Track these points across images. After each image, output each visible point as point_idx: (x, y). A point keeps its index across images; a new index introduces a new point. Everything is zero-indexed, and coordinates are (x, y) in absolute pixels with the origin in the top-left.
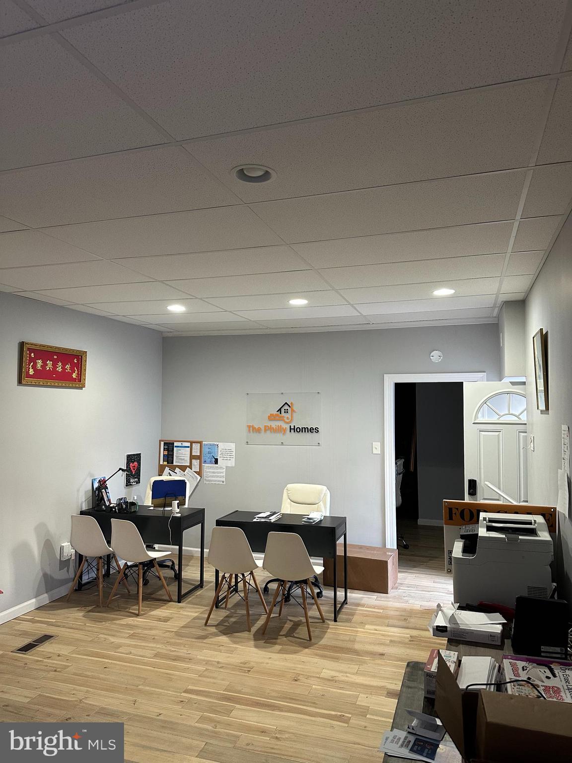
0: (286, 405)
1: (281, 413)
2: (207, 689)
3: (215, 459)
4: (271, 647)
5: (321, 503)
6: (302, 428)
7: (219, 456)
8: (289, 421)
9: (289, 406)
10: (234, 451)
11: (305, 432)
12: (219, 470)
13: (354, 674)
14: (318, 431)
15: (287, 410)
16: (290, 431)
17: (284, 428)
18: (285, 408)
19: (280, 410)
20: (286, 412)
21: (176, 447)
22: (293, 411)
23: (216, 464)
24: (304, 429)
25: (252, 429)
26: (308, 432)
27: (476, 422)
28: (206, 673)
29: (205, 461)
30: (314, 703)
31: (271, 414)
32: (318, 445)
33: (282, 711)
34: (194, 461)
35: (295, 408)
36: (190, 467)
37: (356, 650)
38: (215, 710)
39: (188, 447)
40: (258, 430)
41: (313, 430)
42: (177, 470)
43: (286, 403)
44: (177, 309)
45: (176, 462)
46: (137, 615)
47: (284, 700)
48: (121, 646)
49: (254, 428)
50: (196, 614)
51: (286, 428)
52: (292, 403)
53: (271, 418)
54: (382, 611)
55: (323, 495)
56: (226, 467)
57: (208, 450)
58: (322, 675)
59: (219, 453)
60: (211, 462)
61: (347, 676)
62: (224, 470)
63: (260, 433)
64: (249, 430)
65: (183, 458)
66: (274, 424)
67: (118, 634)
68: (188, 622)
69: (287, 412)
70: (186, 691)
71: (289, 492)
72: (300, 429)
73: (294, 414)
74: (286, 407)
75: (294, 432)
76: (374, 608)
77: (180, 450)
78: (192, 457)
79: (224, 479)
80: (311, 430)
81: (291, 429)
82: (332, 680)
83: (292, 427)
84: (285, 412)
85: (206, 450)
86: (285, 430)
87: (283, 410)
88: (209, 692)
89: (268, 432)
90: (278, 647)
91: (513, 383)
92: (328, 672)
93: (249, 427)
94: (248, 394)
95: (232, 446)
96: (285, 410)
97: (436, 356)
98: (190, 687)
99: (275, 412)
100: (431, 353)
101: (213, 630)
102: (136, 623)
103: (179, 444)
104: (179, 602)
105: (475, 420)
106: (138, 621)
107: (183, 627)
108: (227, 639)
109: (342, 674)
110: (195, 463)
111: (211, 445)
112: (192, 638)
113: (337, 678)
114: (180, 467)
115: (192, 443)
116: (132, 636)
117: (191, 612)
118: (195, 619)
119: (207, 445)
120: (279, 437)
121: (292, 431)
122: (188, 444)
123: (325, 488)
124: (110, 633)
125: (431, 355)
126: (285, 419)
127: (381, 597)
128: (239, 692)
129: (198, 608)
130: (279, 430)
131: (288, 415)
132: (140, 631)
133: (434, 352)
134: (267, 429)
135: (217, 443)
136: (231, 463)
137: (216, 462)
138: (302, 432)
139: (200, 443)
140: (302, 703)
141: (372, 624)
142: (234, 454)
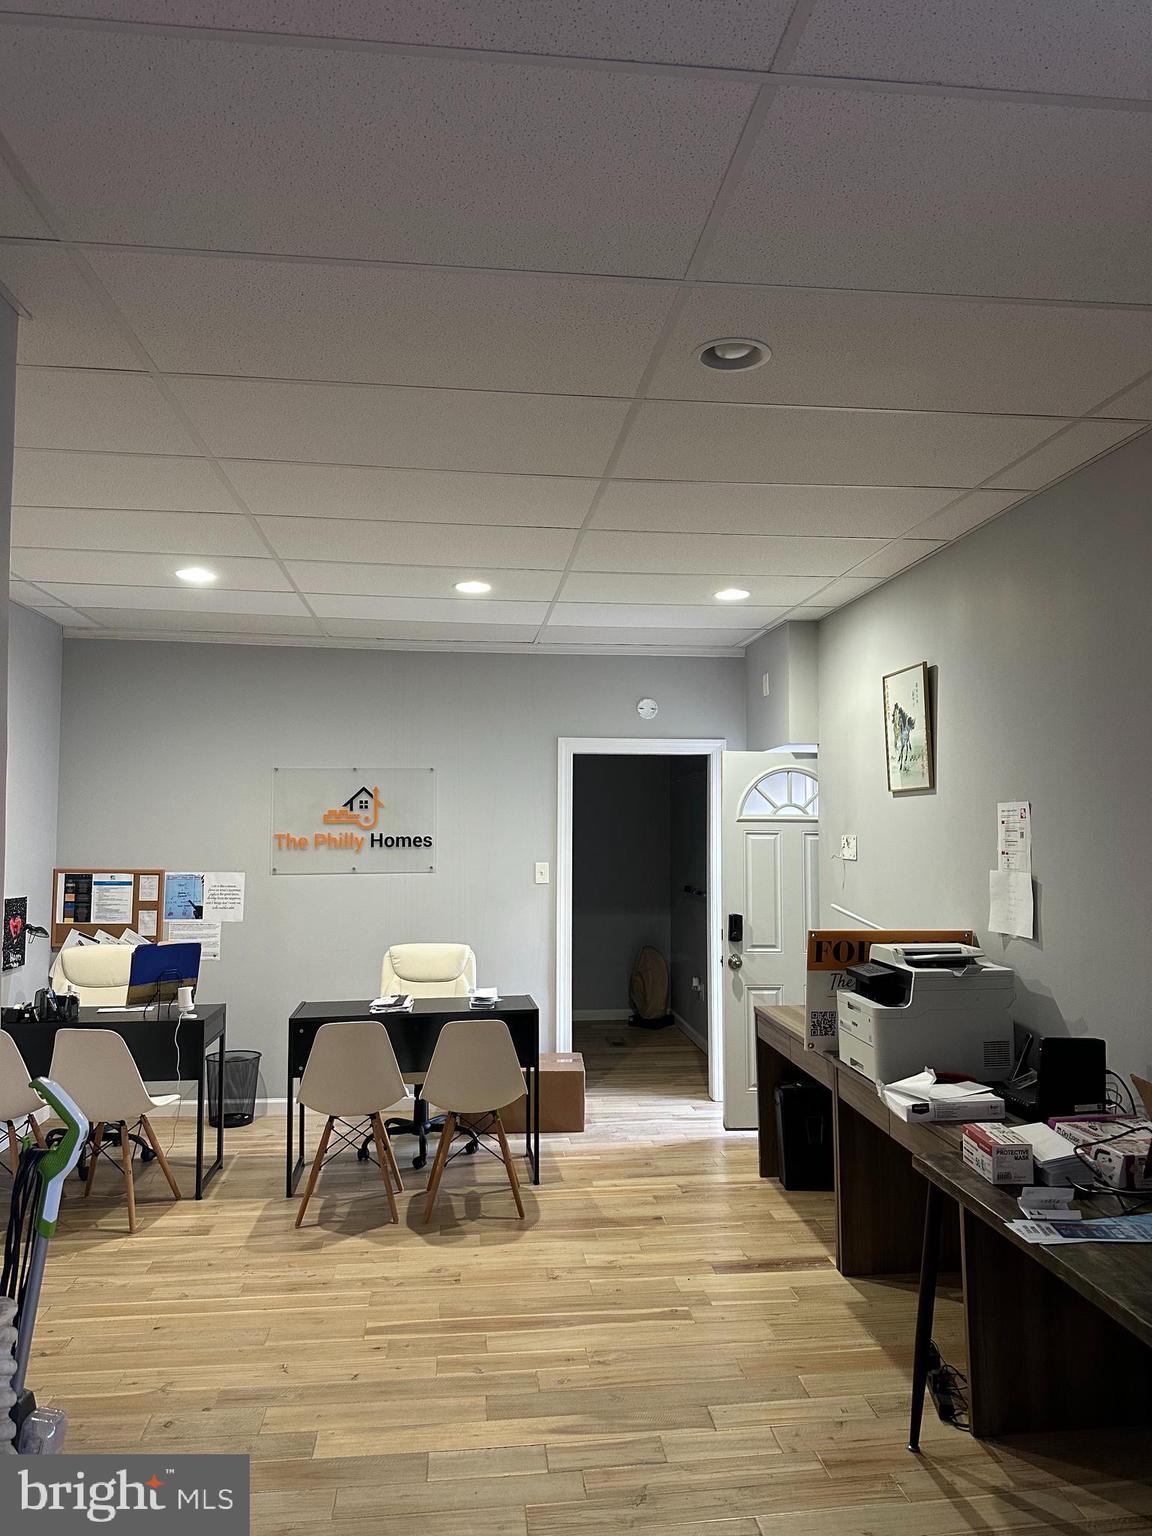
0: (364, 793)
1: (351, 809)
2: (406, 1322)
3: (195, 907)
4: (460, 1239)
5: (463, 977)
6: (398, 839)
7: (206, 900)
8: (372, 821)
9: (371, 796)
10: (243, 889)
11: (404, 845)
12: (205, 932)
13: (638, 1253)
14: (431, 844)
15: (366, 802)
16: (372, 846)
17: (360, 839)
18: (361, 799)
19: (350, 802)
20: (364, 806)
21: (96, 883)
22: (378, 805)
23: (197, 918)
24: (400, 840)
25: (285, 842)
26: (410, 845)
27: (741, 818)
28: (375, 1299)
29: (171, 914)
30: (615, 1304)
31: (330, 811)
32: (429, 870)
33: (571, 1325)
34: (143, 915)
35: (381, 798)
36: (134, 927)
37: (612, 1219)
38: (453, 1348)
39: (129, 883)
40: (302, 845)
41: (421, 841)
42: (100, 935)
43: (364, 789)
44: (197, 576)
45: (97, 917)
46: (129, 1233)
47: (559, 1309)
48: (152, 1289)
49: (290, 840)
50: (258, 1213)
51: (362, 839)
52: (376, 790)
53: (331, 818)
54: (598, 1158)
55: (465, 961)
56: (223, 923)
57: (180, 889)
58: (588, 1263)
59: (206, 895)
60: (185, 915)
61: (631, 1257)
62: (218, 930)
63: (303, 849)
64: (280, 845)
65: (115, 907)
66: (336, 832)
67: (116, 1270)
68: (255, 1228)
69: (366, 807)
70: (369, 1332)
71: (396, 961)
72: (393, 840)
73: (381, 811)
74: (364, 797)
75: (381, 846)
76: (581, 1155)
77: (108, 891)
78: (138, 906)
79: (217, 950)
80: (416, 842)
81: (373, 840)
82: (610, 1267)
83: (377, 837)
84: (361, 807)
85: (172, 890)
86: (360, 844)
87: (356, 804)
88: (415, 1325)
89: (323, 848)
90: (470, 1238)
91: (798, 756)
92: (597, 1256)
93: (279, 837)
94: (277, 770)
95: (239, 879)
96: (361, 802)
97: (647, 708)
98: (370, 1325)
99: (338, 807)
100: (638, 703)
101: (320, 1231)
102: (137, 1246)
103: (106, 878)
104: (198, 1197)
105: (741, 815)
106: (139, 1242)
107: (251, 1237)
108: (363, 1240)
109: (620, 1256)
110: (147, 919)
111: (184, 877)
112: (292, 1251)
113: (618, 1264)
114: (106, 928)
115: (137, 875)
116: (154, 1269)
117: (244, 1210)
118: (260, 1220)
119: (174, 878)
120: (347, 857)
121: (377, 844)
122: (130, 878)
123: (468, 947)
124: (99, 1271)
125: (640, 705)
126: (361, 821)
127: (575, 1137)
128: (471, 1313)
129: (250, 1203)
130: (348, 843)
131: (369, 813)
132: (164, 1257)
133: (645, 701)
134: (319, 841)
135: (202, 874)
136: (237, 914)
137: (199, 913)
138: (398, 845)
139: (160, 874)
140: (597, 1307)
141: (601, 1177)
142: (242, 895)
